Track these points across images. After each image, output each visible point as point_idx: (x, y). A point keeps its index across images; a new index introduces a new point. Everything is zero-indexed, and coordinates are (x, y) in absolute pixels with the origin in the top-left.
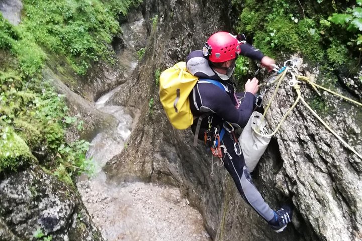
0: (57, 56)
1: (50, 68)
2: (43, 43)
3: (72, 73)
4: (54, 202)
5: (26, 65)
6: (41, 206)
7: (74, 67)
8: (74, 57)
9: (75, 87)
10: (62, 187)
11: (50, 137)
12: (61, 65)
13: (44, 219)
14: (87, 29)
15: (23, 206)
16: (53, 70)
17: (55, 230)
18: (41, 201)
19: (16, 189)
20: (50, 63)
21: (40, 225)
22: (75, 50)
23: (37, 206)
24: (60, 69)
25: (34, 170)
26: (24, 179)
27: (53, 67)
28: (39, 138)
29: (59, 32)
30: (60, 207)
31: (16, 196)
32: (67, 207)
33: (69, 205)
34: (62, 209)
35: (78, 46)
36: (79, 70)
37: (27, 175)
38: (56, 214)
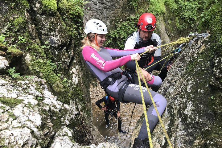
0: (172, 15)
1: (164, 18)
2: (168, 5)
3: (174, 26)
4: (57, 36)
5: (151, 10)
6: (52, 33)
7: (177, 24)
8: (180, 19)
9: (170, 33)
10: (64, 33)
11: (71, 12)
12: (171, 20)
13: (51, 39)
14: (198, 7)
15: (45, 29)
16: (164, 20)
17: (53, 46)
18: (53, 32)
19: (45, 20)
20: (165, 16)
21: (49, 40)
22: (183, 16)
23: (51, 32)
24: (170, 22)
25: (55, 19)
26: (50, 19)
27: (165, 18)
28: (66, 9)
29: (181, 3)
30: (58, 39)
31: (44, 23)
32: (60, 41)
33: (62, 41)
34: (58, 40)
35: (186, 15)
36: (178, 26)
37: (51, 19)
38: (55, 40)
